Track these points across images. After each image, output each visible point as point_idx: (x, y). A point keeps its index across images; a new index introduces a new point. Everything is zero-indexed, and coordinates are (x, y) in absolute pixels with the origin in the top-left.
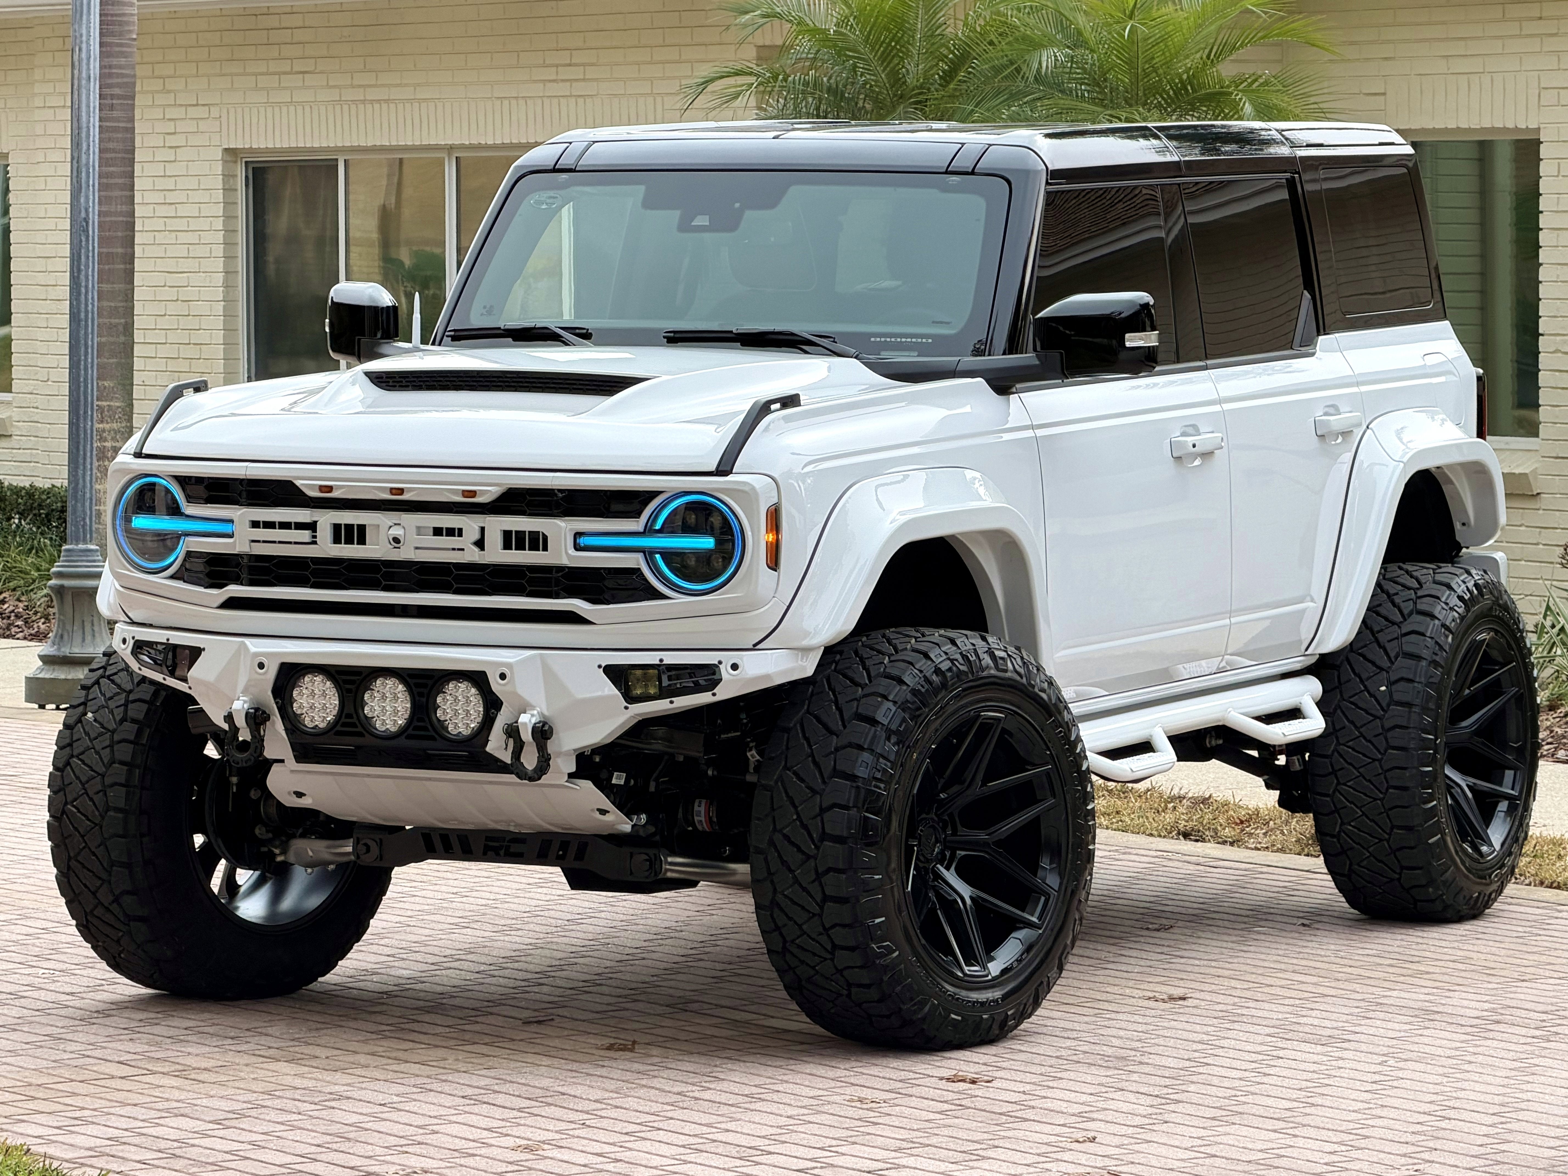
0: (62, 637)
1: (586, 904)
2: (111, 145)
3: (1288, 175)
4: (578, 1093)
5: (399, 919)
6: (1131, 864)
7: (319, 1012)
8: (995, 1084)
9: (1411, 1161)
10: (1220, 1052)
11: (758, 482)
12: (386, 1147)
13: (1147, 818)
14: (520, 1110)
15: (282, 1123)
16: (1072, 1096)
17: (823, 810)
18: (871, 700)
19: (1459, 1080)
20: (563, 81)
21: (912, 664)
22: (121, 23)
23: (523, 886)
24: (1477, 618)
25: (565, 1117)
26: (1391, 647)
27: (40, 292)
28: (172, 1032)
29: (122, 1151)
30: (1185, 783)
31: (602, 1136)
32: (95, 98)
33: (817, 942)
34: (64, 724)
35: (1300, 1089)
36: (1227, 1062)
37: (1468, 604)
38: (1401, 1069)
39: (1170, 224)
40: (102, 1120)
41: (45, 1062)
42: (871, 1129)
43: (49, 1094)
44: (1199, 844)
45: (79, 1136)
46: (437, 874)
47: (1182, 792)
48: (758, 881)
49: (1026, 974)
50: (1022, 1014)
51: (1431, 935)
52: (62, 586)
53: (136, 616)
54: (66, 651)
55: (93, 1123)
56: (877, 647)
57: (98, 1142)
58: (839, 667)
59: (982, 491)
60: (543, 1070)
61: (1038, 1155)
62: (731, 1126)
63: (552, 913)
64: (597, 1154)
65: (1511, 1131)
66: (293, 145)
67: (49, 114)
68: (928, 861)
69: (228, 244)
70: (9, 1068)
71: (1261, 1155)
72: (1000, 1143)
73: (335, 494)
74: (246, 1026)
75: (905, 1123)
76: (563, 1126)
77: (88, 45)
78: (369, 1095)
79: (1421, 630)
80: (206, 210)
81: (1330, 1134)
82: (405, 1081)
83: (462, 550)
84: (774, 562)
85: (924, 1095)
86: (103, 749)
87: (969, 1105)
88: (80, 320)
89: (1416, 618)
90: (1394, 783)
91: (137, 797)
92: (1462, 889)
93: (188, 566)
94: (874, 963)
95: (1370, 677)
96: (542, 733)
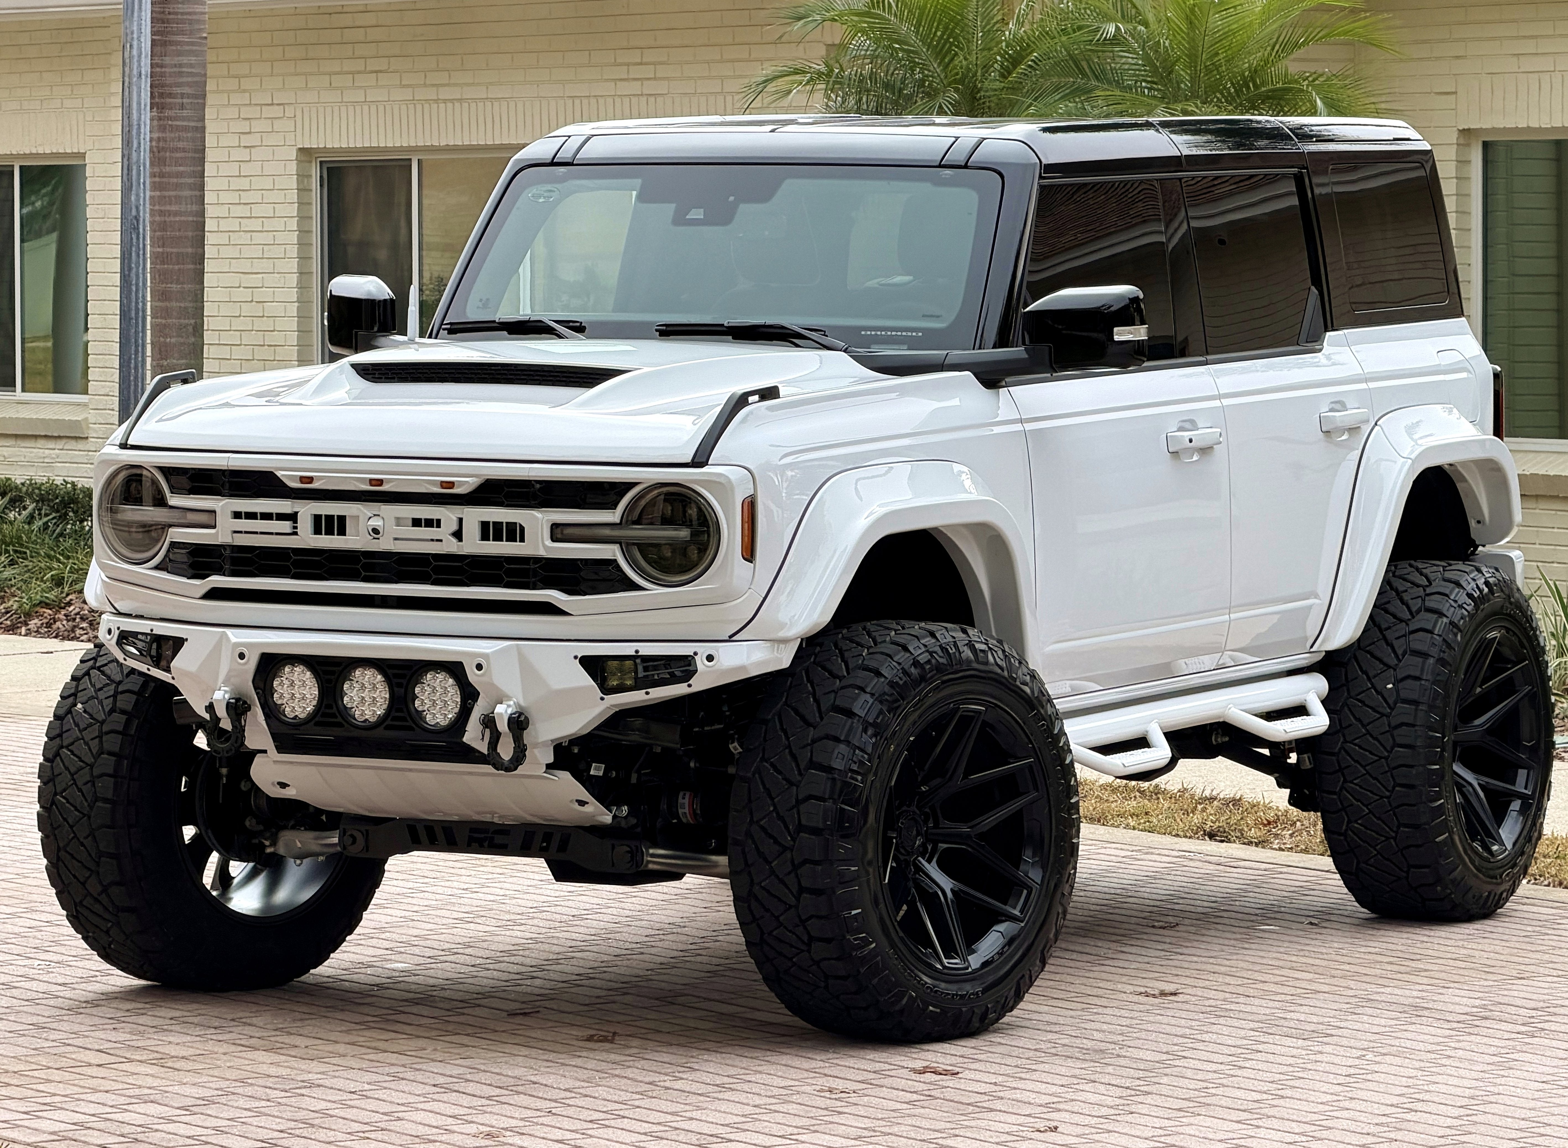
2: (181, 145)
3: (1295, 170)
4: (549, 1082)
6: (1151, 864)
7: (306, 1003)
8: (966, 1075)
10: (1200, 1045)
11: (733, 474)
12: (349, 1133)
13: (1175, 819)
14: (488, 1098)
15: (249, 1110)
16: (1042, 1087)
17: (798, 802)
18: (849, 692)
19: (1433, 1074)
20: (634, 79)
21: (890, 656)
22: (191, 22)
23: (535, 882)
24: (1487, 617)
25: (532, 1106)
26: (1398, 644)
29: (85, 1135)
30: (1218, 784)
31: (566, 1124)
32: (146, 95)
33: (794, 934)
34: (55, 715)
35: (1272, 1082)
36: (1205, 1056)
37: (1479, 601)
38: (1378, 1063)
42: (836, 1119)
43: (23, 1081)
44: (1223, 845)
45: (45, 1121)
46: (452, 871)
47: (1214, 793)
48: (736, 871)
49: (1008, 966)
50: (1003, 1007)
51: (1438, 933)
53: (121, 606)
55: (62, 1109)
56: (855, 638)
57: (63, 1126)
58: (818, 660)
59: (968, 484)
61: (997, 1143)
62: (696, 1114)
65: (1475, 1123)
66: (367, 145)
68: (908, 852)
69: (303, 244)
72: (961, 1132)
73: (315, 485)
74: (232, 1017)
75: (871, 1112)
77: (139, 42)
78: (339, 1083)
79: (1429, 627)
80: (281, 210)
81: (1294, 1124)
82: (380, 1070)
83: (441, 541)
84: (749, 554)
85: (894, 1085)
86: (92, 739)
87: (938, 1095)
88: (131, 319)
89: (1423, 615)
90: (1401, 781)
91: (125, 788)
92: (1471, 887)
93: (172, 557)
94: (850, 955)
95: (1377, 675)
96: (519, 723)
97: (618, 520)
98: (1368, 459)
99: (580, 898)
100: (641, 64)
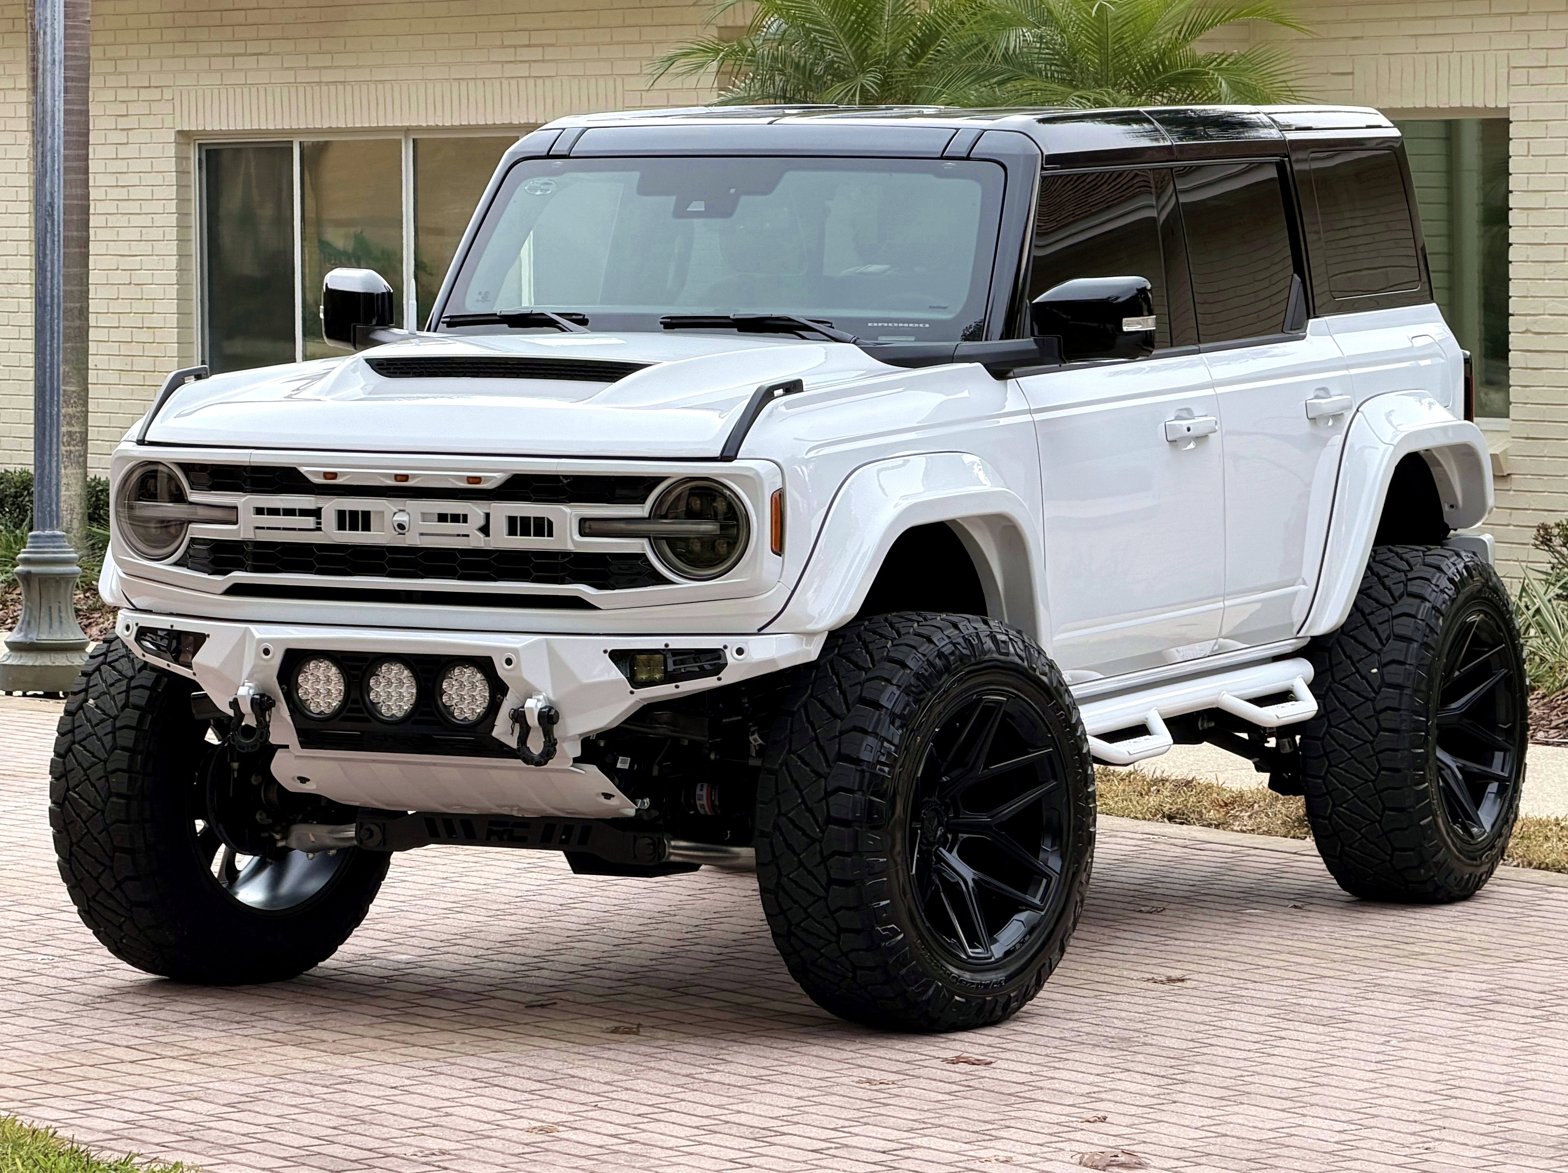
0: (29, 623)
1: (577, 889)
3: (1278, 159)
4: (586, 1074)
5: (394, 904)
6: (1118, 847)
7: (322, 997)
8: (1001, 1065)
9: (1420, 1139)
10: (1223, 1033)
11: (762, 468)
12: (403, 1129)
13: (1131, 801)
14: (531, 1092)
15: (296, 1106)
16: (1079, 1076)
17: (828, 794)
18: (875, 683)
19: (1462, 1059)
20: (521, 62)
21: (915, 648)
24: (1467, 600)
25: (576, 1100)
26: (1382, 629)
28: (177, 1017)
29: (141, 1134)
30: (1166, 765)
31: (615, 1117)
32: (60, 81)
33: (823, 925)
34: (66, 711)
35: (1305, 1069)
36: (1230, 1042)
37: (1458, 586)
38: (1403, 1049)
39: (1162, 205)
40: (117, 1103)
41: (53, 1047)
42: (882, 1110)
43: (61, 1078)
44: (1184, 827)
45: (96, 1120)
47: (1165, 775)
48: (763, 864)
49: (1029, 955)
50: (1025, 995)
52: (29, 573)
53: (138, 602)
54: (33, 637)
55: (108, 1107)
56: (879, 630)
57: (116, 1125)
58: (842, 651)
59: (981, 475)
61: (1051, 1134)
62: (743, 1107)
63: (544, 898)
64: (611, 1136)
65: (1518, 1110)
66: (247, 127)
68: (931, 844)
69: (182, 227)
70: (18, 1053)
71: (1271, 1134)
72: (1012, 1123)
73: (339, 481)
74: (251, 1011)
75: (915, 1103)
76: (575, 1108)
78: (380, 1078)
79: (1413, 612)
80: (159, 193)
81: (1339, 1112)
82: (414, 1064)
83: (468, 536)
84: (778, 548)
85: (931, 1076)
86: (105, 735)
87: (977, 1086)
88: (46, 306)
89: (1407, 600)
90: (1386, 764)
91: (139, 783)
92: (1453, 870)
93: (191, 552)
94: (879, 945)
95: (1361, 659)
96: (549, 718)
97: (647, 515)
98: (1352, 446)
99: (562, 887)
100: (528, 46)
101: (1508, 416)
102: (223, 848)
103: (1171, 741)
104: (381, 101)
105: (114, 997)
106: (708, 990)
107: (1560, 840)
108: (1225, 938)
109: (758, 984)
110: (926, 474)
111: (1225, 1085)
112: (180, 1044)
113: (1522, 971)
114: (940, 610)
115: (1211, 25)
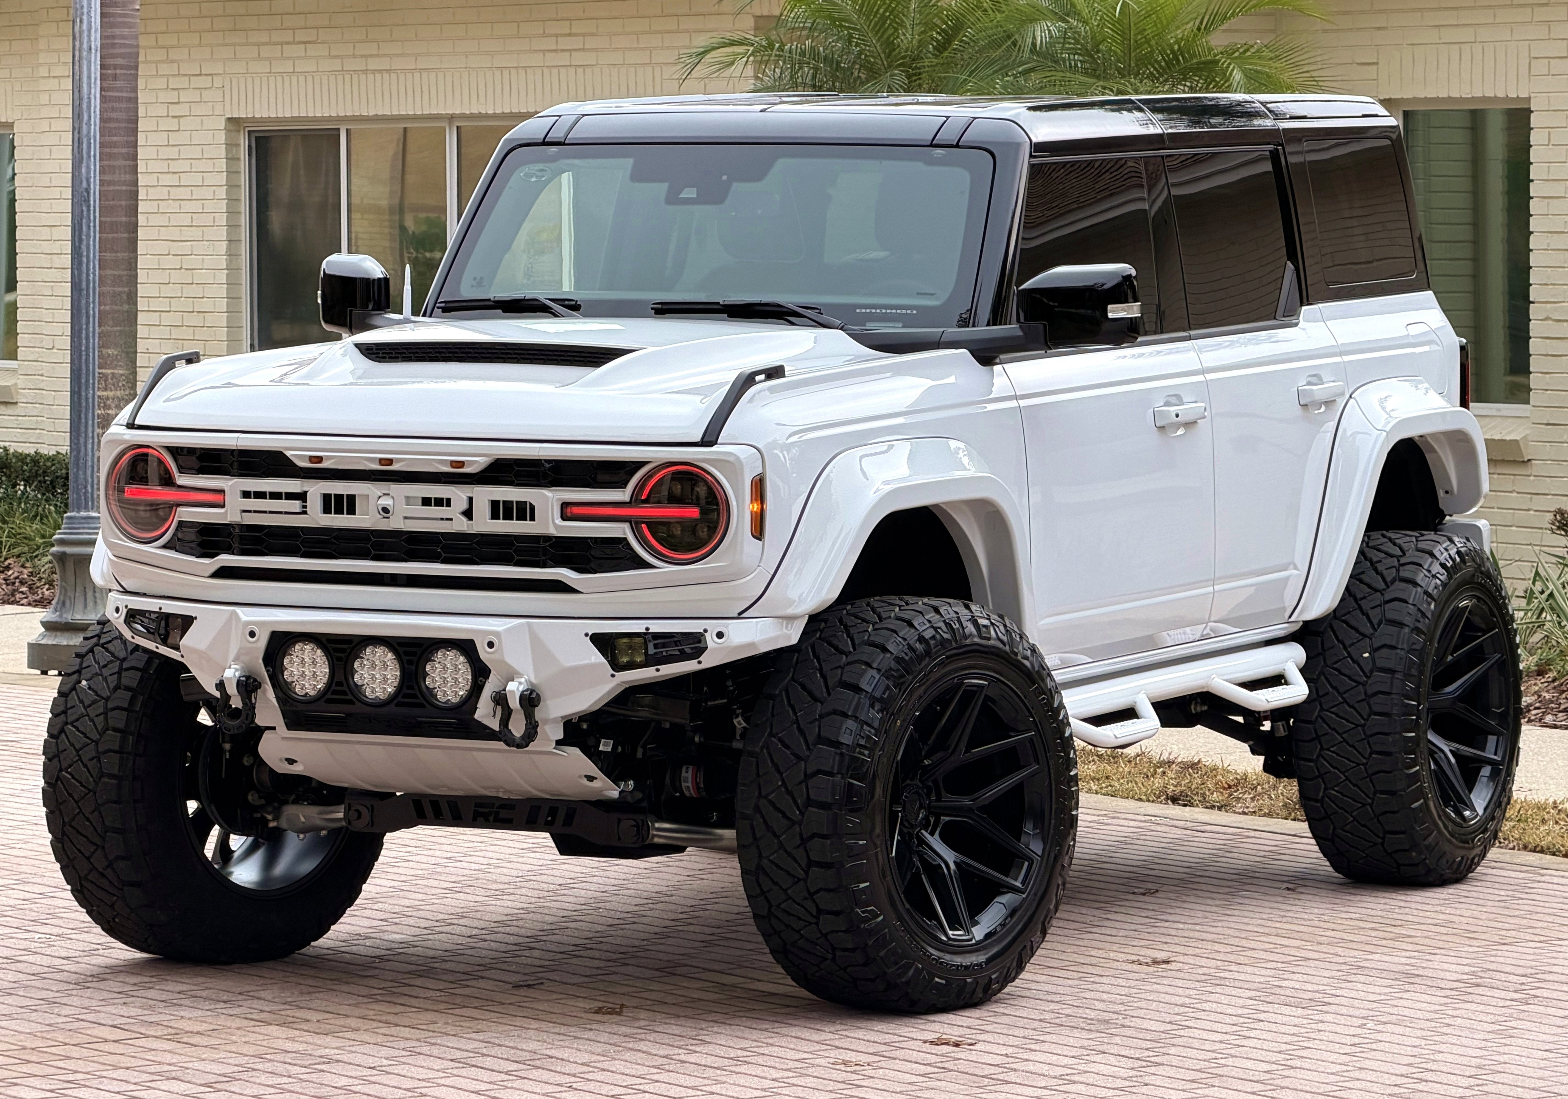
0: (64, 603)
1: (578, 869)
2: (114, 115)
3: (1271, 147)
4: (565, 1056)
5: (392, 883)
6: (1119, 828)
7: (311, 976)
8: (977, 1047)
10: (1201, 1015)
11: (743, 453)
13: (1136, 783)
14: (507, 1073)
15: (272, 1086)
16: (1052, 1059)
17: (807, 777)
18: (855, 668)
20: (563, 51)
21: (895, 632)
23: (517, 851)
24: (1459, 586)
25: (551, 1081)
26: (1373, 614)
27: (44, 261)
28: (165, 996)
30: (1175, 747)
32: (96, 69)
33: (803, 906)
34: (59, 694)
35: (1280, 1052)
36: (1207, 1025)
37: (1450, 571)
38: (1380, 1032)
39: (1153, 197)
40: (94, 1084)
41: (39, 1026)
42: (855, 1092)
44: (1188, 808)
47: (1171, 757)
48: (744, 846)
49: (1010, 938)
50: (1006, 978)
52: (64, 554)
53: (129, 585)
54: (68, 617)
56: (860, 615)
58: (823, 635)
59: (965, 460)
60: (531, 1033)
63: (544, 878)
66: (296, 115)
67: (53, 84)
68: (913, 827)
69: (232, 213)
70: (3, 1032)
73: (324, 465)
74: (239, 990)
75: (888, 1085)
76: (549, 1089)
77: (89, 17)
79: (1404, 598)
80: (210, 179)
82: (395, 1044)
83: (451, 520)
84: (759, 533)
85: (906, 1058)
86: (97, 716)
87: (952, 1068)
88: (82, 290)
89: (1398, 585)
90: (1376, 748)
91: (130, 764)
92: (1445, 853)
93: (180, 535)
94: (859, 927)
95: (1353, 644)
96: (530, 700)
97: (628, 500)
98: (1345, 430)
100: (570, 35)
101: (1528, 403)
102: (217, 828)
103: (1159, 724)
104: (426, 89)
105: (105, 976)
106: (696, 970)
107: (1557, 823)
108: (1215, 921)
109: (745, 964)
110: (911, 458)
111: (1198, 1067)
112: (165, 1023)
113: (1506, 954)
114: (921, 595)
115: (1232, 15)
